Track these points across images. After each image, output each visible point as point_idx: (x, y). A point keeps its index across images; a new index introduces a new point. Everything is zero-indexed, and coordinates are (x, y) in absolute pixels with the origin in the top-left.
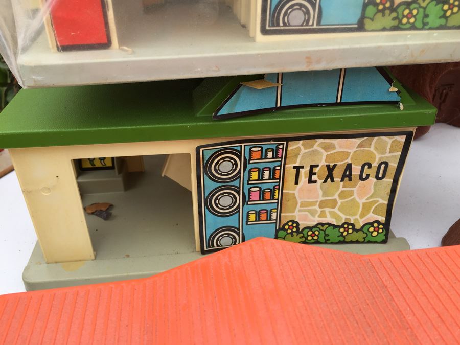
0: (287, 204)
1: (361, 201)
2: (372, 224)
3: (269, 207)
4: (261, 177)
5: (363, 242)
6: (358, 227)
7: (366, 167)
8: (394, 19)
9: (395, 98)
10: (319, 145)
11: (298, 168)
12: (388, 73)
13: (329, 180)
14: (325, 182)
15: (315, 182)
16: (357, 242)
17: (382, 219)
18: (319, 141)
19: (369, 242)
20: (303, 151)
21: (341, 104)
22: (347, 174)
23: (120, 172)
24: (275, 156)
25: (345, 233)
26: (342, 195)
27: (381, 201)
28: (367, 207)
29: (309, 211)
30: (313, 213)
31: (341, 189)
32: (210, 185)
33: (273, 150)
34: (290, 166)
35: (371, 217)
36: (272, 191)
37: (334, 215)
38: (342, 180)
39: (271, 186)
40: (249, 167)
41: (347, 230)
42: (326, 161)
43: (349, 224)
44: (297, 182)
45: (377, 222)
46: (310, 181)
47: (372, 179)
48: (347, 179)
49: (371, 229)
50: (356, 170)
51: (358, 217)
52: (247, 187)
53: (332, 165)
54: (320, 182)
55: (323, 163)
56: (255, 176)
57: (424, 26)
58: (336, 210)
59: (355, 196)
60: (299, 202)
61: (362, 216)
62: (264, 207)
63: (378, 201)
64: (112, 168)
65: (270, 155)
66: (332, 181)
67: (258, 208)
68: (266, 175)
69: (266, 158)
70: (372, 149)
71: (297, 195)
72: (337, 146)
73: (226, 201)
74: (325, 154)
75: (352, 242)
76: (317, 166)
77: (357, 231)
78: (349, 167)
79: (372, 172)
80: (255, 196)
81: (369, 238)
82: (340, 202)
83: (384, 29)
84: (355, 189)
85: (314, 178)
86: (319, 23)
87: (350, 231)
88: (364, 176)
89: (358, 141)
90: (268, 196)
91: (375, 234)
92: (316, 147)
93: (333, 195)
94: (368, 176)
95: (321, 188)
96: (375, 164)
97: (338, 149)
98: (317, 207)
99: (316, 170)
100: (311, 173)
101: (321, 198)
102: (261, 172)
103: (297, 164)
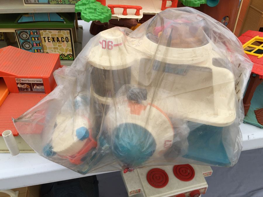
0: (44, 48)
1: (65, 48)
2: (69, 55)
3: (40, 48)
4: (35, 40)
5: (68, 60)
6: (66, 55)
7: (62, 38)
8: (57, 2)
9: (63, 21)
10: (48, 32)
11: (44, 38)
12: (60, 14)
13: (54, 41)
14: (53, 42)
15: (50, 42)
16: (66, 60)
17: (71, 53)
18: (47, 30)
19: (70, 60)
20: (44, 33)
21: (50, 21)
22: (58, 40)
23: (6, 41)
24: (37, 34)
25: (63, 57)
26: (59, 46)
27: (70, 48)
28: (66, 50)
29: (51, 50)
30: (52, 51)
31: (58, 44)
32: (22, 41)
33: (36, 32)
34: (42, 37)
35: (69, 53)
36: (39, 44)
37: (58, 52)
38: (57, 42)
39: (39, 42)
40: (31, 36)
41: (63, 56)
42: (51, 36)
43: (63, 55)
44: (45, 42)
45: (70, 54)
46: (49, 42)
47: (65, 42)
48: (58, 41)
49: (69, 56)
50: (60, 39)
51: (65, 52)
52: (32, 42)
53: (53, 37)
54: (52, 42)
55: (50, 37)
56: (33, 39)
57: (65, 4)
58: (58, 50)
59: (62, 46)
60: (48, 47)
61: (66, 52)
62: (38, 48)
63: (69, 48)
64: (4, 40)
65: (35, 33)
66: (55, 42)
67: (37, 48)
68: (36, 39)
69: (35, 34)
70: (62, 33)
71: (46, 45)
72: (53, 32)
73: (27, 46)
74: (50, 34)
75: (65, 60)
76: (49, 37)
77: (66, 56)
78: (58, 38)
79: (65, 40)
80: (35, 45)
81: (69, 59)
82: (59, 48)
83: (55, 4)
84: (62, 44)
85: (50, 41)
86: (38, 2)
87: (64, 56)
88: (63, 41)
89: (57, 31)
90: (38, 45)
91: (71, 58)
92: (47, 32)
93: (56, 46)
94: (64, 41)
95: (52, 43)
96: (65, 38)
97: (53, 33)
98: (53, 49)
99: (49, 38)
100: (48, 40)
101: (53, 47)
102: (35, 38)
103: (44, 37)
